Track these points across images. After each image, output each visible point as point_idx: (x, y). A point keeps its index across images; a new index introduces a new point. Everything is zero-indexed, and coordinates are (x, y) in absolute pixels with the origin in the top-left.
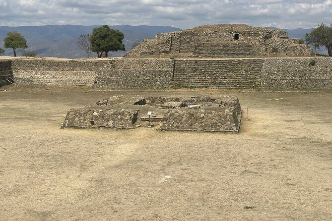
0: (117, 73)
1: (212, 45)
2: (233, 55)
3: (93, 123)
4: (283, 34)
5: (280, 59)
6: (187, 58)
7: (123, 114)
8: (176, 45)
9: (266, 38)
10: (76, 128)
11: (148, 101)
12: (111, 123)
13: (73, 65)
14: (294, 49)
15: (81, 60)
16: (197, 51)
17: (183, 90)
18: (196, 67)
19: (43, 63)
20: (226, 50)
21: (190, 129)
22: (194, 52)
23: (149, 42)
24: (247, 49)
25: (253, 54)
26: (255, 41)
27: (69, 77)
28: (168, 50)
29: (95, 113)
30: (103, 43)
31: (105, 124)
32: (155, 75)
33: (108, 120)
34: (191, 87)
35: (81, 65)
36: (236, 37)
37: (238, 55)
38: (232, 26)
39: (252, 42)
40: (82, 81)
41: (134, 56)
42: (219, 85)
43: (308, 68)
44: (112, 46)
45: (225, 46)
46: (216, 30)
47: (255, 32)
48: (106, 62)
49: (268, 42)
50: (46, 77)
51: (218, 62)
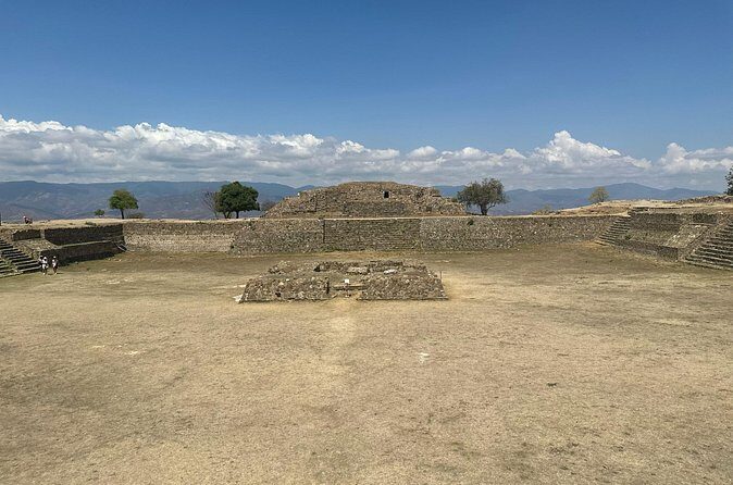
0: (258, 236)
1: (362, 203)
2: (386, 214)
3: (279, 295)
4: (435, 192)
5: (438, 218)
6: (337, 217)
7: (315, 283)
8: (322, 204)
9: (418, 196)
10: (259, 301)
11: (322, 267)
12: (301, 294)
13: (201, 228)
14: (449, 207)
15: (209, 221)
16: (347, 209)
17: (337, 253)
18: (348, 228)
19: (163, 226)
20: (378, 209)
21: (395, 298)
22: (344, 211)
23: (291, 200)
24: (401, 208)
25: (407, 213)
26: (406, 199)
27: (198, 242)
28: (313, 209)
29: (282, 284)
30: (235, 202)
31: (294, 295)
32: (303, 237)
33: (297, 291)
34: (346, 250)
35: (211, 227)
36: (386, 195)
37: (392, 215)
38: (381, 183)
39: (404, 201)
40: (212, 246)
41: (275, 217)
42: (375, 247)
43: (467, 228)
44: (246, 205)
45: (376, 204)
46: (364, 187)
47: (407, 190)
48: (242, 224)
49: (420, 200)
50: (169, 243)
51: (372, 222)
